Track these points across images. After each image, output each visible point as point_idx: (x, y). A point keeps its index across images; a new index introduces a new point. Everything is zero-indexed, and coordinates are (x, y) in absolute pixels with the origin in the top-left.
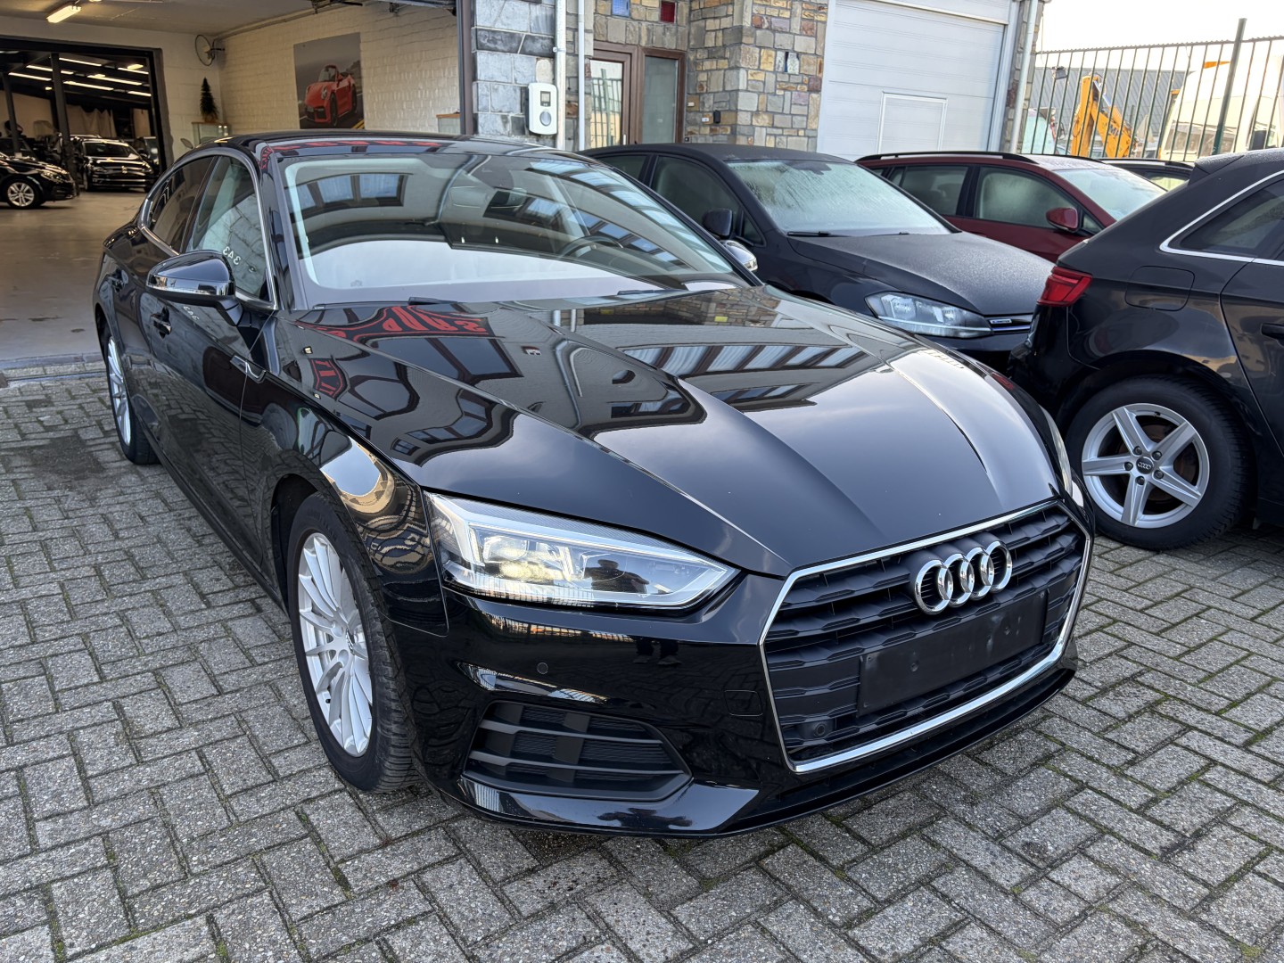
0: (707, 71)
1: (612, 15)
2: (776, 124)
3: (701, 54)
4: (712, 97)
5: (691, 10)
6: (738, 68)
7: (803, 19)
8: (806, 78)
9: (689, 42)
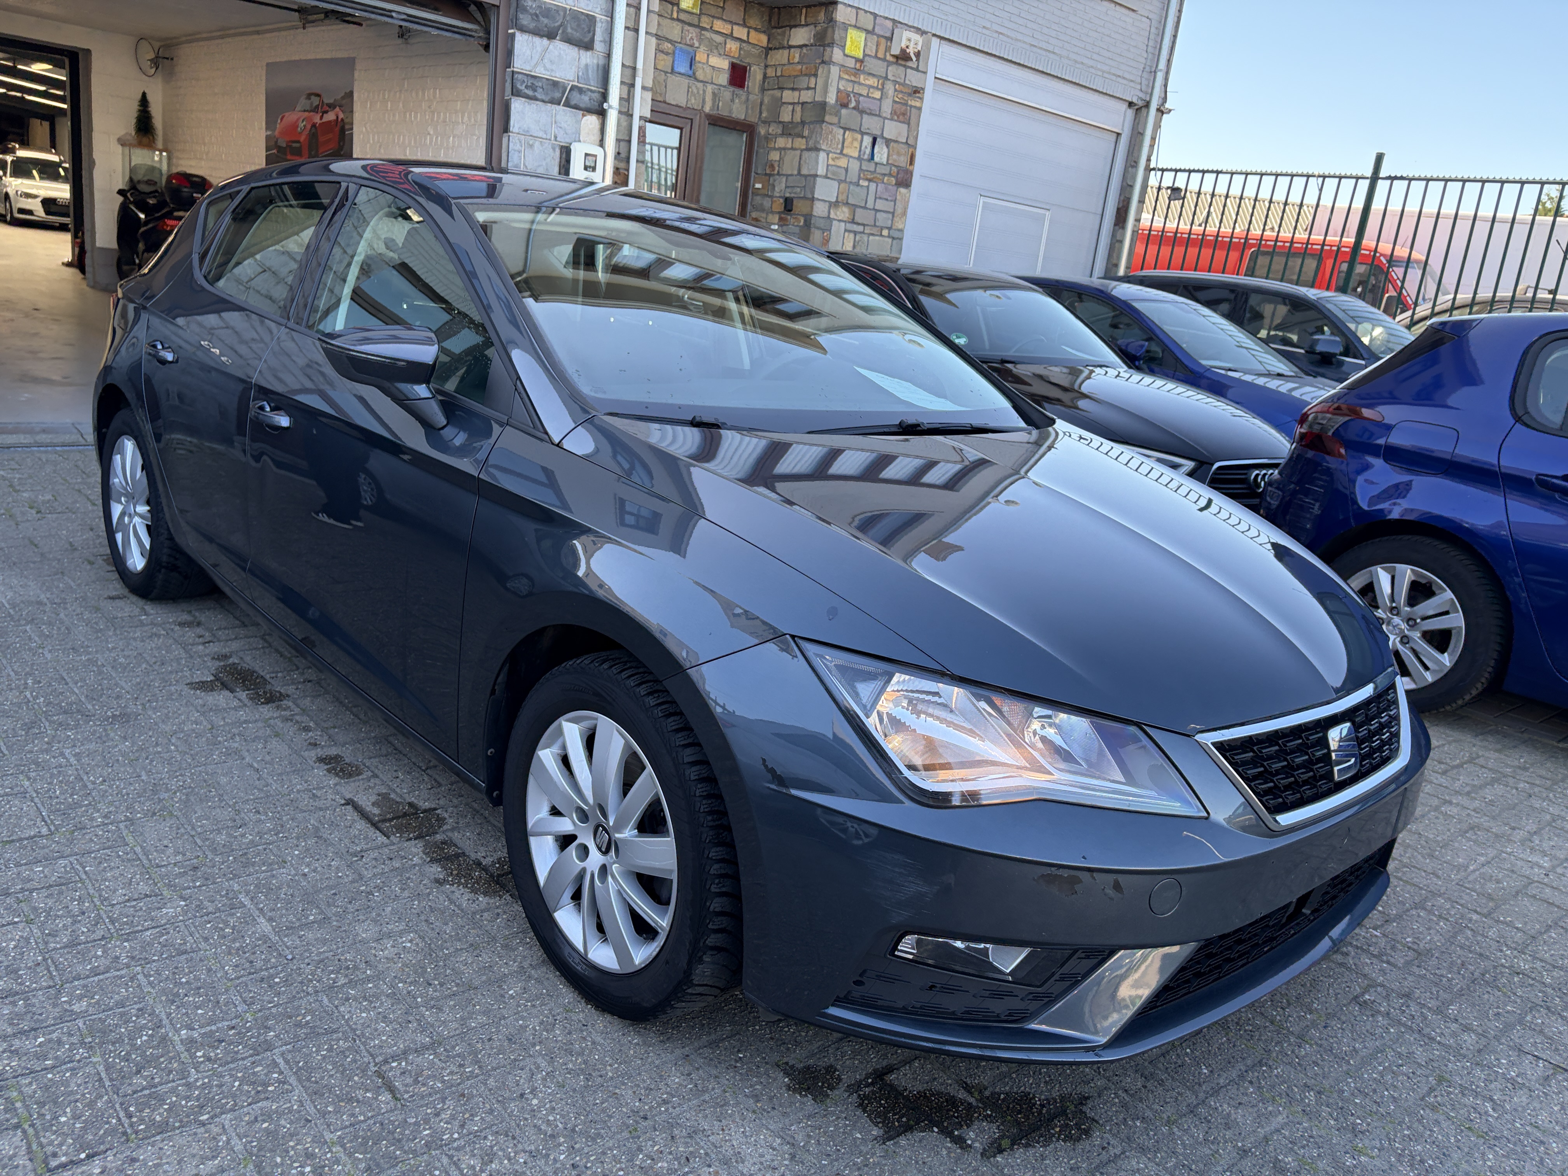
0: (780, 149)
1: (673, 72)
2: (857, 219)
3: (774, 129)
4: (784, 179)
5: (765, 76)
6: (817, 150)
7: (894, 102)
8: (894, 169)
9: (761, 113)
